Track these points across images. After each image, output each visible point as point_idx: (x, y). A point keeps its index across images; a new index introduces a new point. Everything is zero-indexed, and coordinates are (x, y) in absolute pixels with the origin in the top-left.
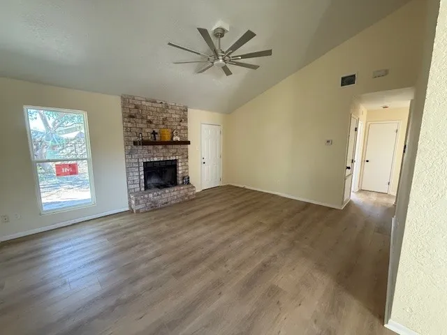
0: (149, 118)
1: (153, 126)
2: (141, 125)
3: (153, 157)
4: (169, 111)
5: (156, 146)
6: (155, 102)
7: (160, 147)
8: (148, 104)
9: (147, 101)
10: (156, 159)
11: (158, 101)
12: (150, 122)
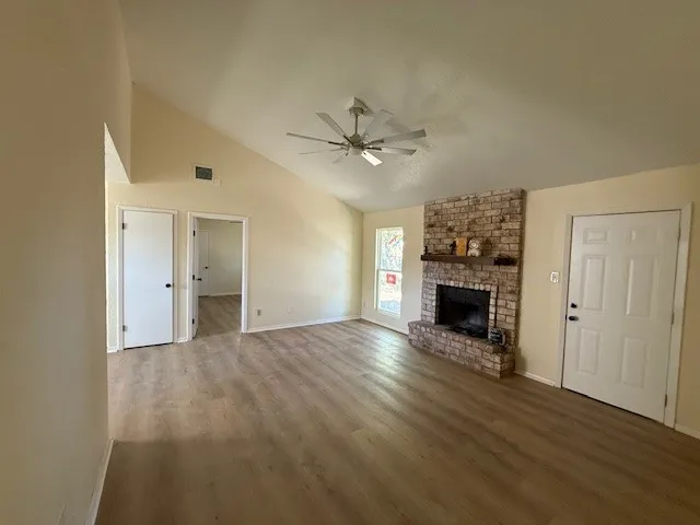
0: (450, 224)
1: (454, 234)
2: (439, 236)
3: (451, 279)
4: (480, 208)
5: (457, 265)
6: (460, 200)
7: (462, 266)
8: (451, 205)
9: (448, 202)
10: (452, 284)
11: (463, 198)
12: (451, 230)
